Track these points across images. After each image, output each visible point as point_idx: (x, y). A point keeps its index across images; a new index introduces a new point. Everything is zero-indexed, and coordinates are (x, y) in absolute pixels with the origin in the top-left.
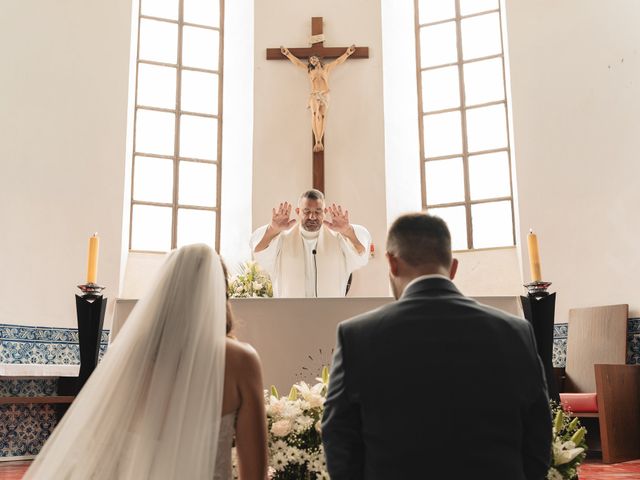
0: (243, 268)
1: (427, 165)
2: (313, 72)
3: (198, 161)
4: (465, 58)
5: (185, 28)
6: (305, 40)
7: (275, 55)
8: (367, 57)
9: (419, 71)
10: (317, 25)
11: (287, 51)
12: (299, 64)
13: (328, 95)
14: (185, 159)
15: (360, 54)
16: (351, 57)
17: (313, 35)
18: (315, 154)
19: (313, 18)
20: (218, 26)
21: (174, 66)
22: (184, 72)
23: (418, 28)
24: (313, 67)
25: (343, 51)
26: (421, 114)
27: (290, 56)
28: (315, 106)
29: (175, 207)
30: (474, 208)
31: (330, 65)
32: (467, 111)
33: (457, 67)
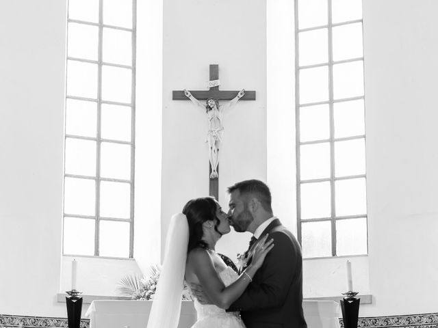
0: (155, 270)
1: (302, 186)
2: (211, 113)
3: (115, 180)
4: (335, 98)
5: (104, 67)
6: (204, 85)
7: (179, 96)
8: (255, 99)
9: (298, 106)
10: (214, 72)
11: (189, 94)
12: (199, 105)
13: (222, 132)
14: (105, 179)
15: (249, 96)
16: (241, 99)
17: (211, 80)
18: (211, 180)
19: (211, 66)
20: (131, 65)
21: (95, 101)
22: (103, 106)
23: (297, 69)
24: (211, 109)
25: (235, 94)
26: (298, 144)
27: (192, 98)
28: (211, 141)
29: (98, 219)
30: (338, 223)
31: (224, 105)
32: (335, 143)
33: (328, 105)
